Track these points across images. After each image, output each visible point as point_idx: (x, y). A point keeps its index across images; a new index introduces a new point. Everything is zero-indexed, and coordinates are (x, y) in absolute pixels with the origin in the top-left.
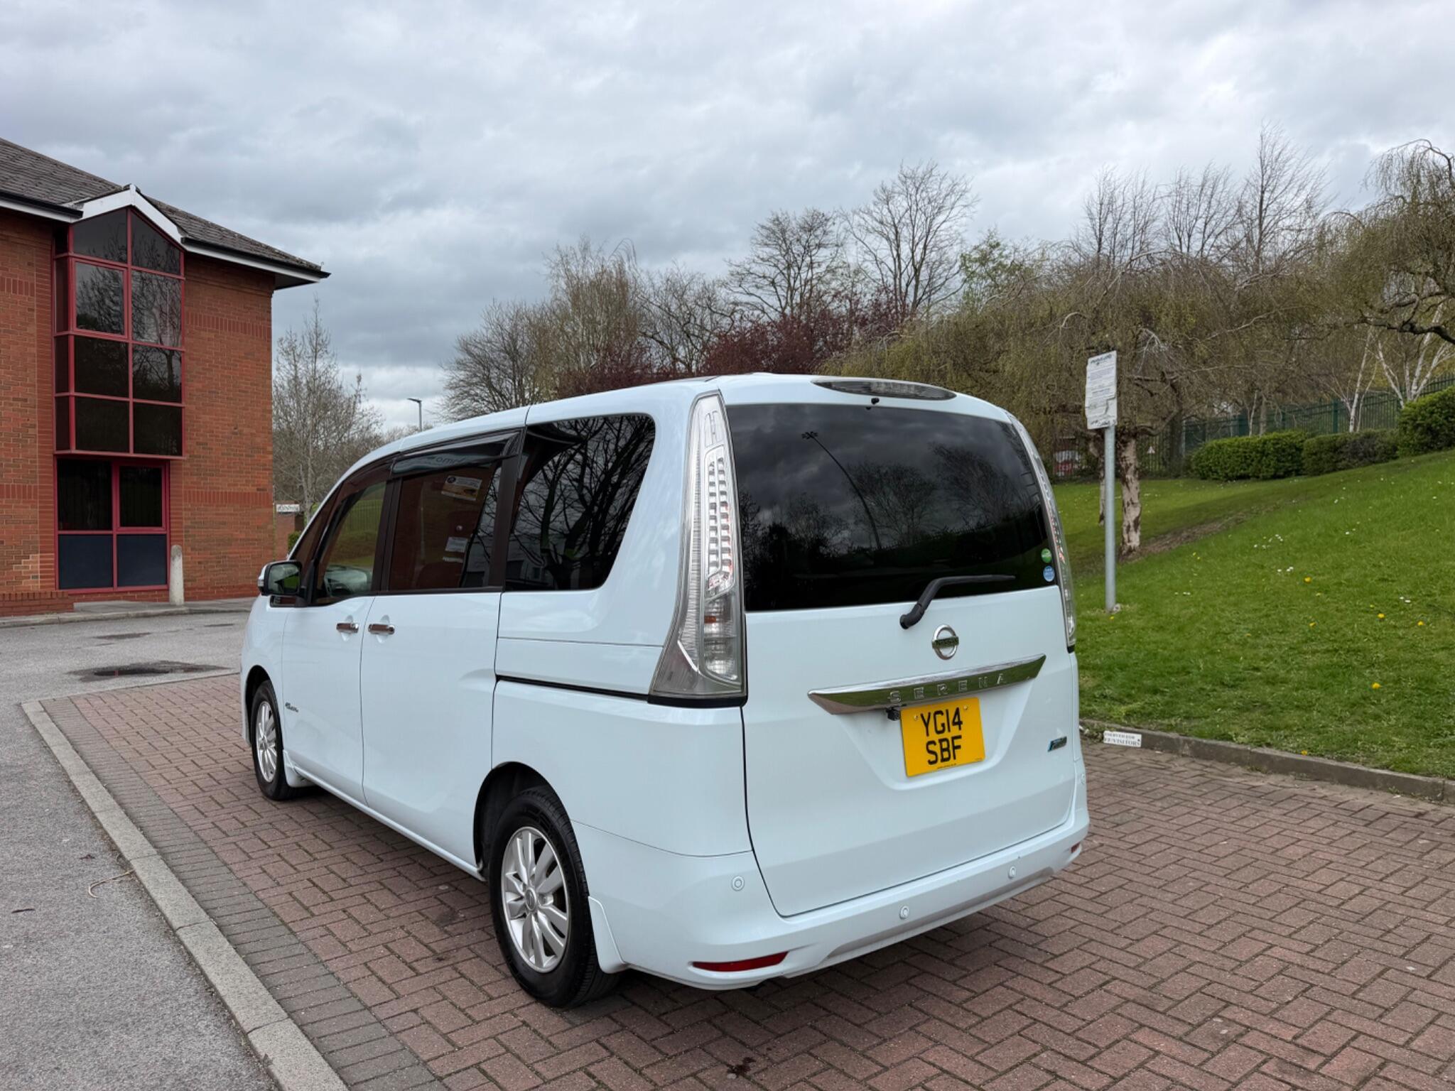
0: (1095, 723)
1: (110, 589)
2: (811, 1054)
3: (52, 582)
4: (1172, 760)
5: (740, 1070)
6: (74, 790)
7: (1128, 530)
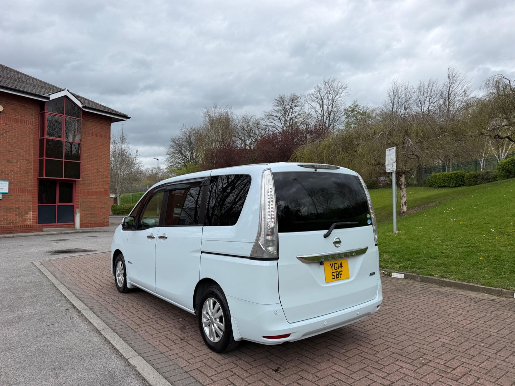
0: (389, 270)
1: (55, 224)
2: (297, 367)
3: (36, 221)
4: (414, 282)
5: (276, 371)
6: (58, 289)
7: (403, 205)
